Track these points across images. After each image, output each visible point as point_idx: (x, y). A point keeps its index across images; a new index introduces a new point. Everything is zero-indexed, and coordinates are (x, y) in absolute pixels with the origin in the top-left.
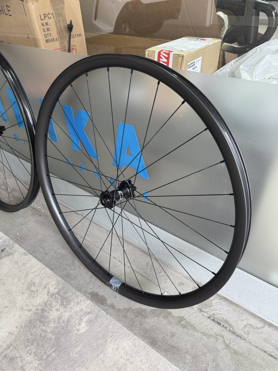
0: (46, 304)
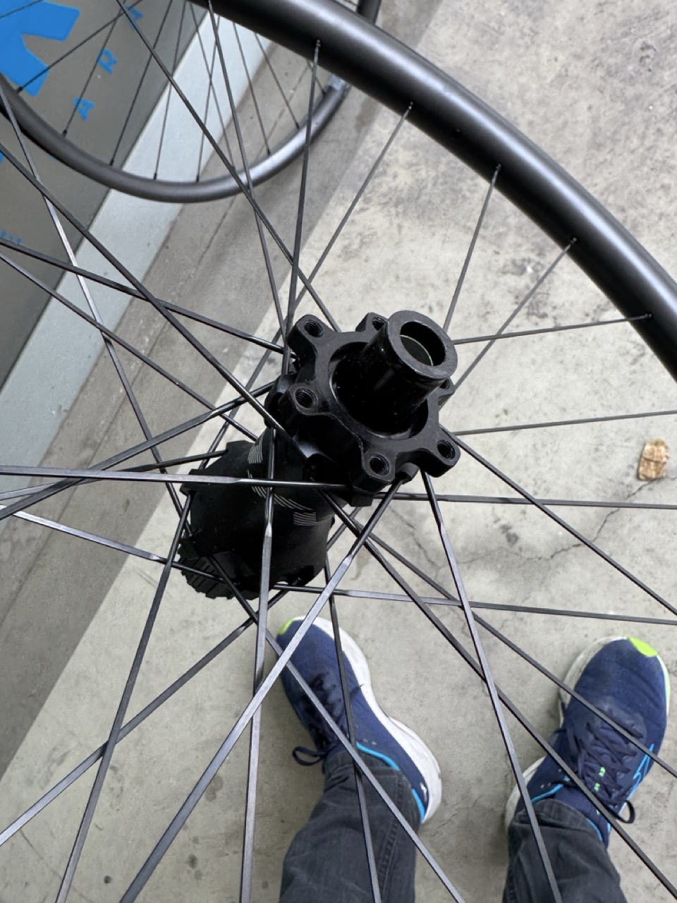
0: (386, 203)
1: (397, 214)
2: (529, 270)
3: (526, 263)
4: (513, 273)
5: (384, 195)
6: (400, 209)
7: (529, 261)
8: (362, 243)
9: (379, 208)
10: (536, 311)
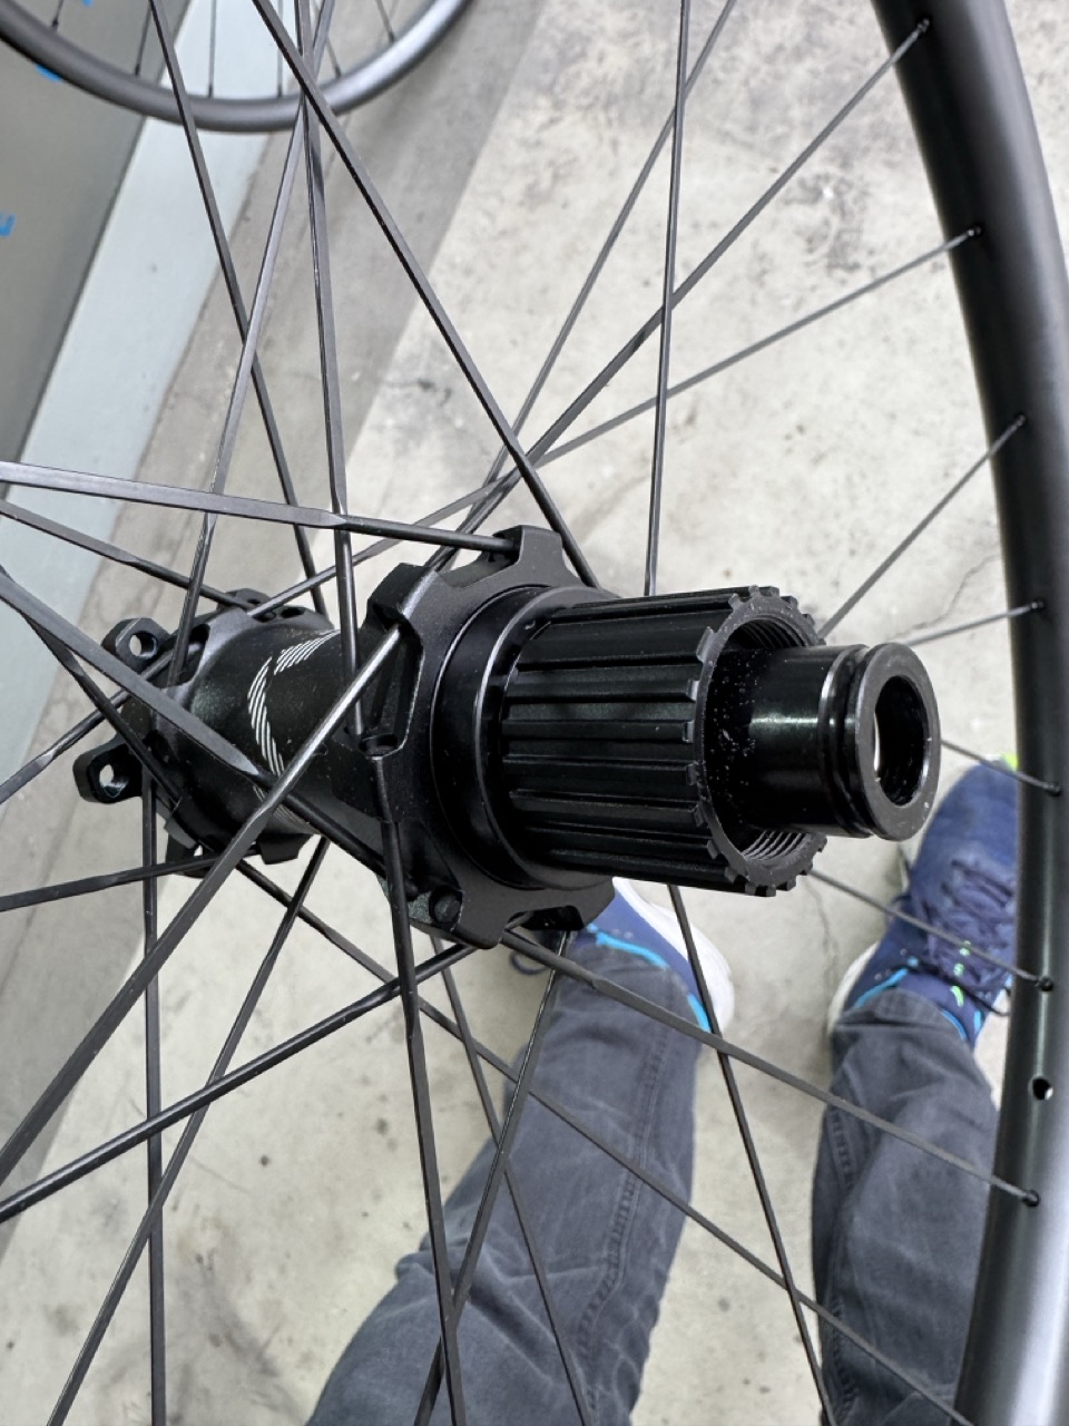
1: (609, 122)
2: (828, 193)
3: (821, 183)
4: (802, 202)
5: (586, 92)
6: (614, 113)
7: (827, 178)
8: (556, 177)
9: (578, 115)
10: (841, 262)
